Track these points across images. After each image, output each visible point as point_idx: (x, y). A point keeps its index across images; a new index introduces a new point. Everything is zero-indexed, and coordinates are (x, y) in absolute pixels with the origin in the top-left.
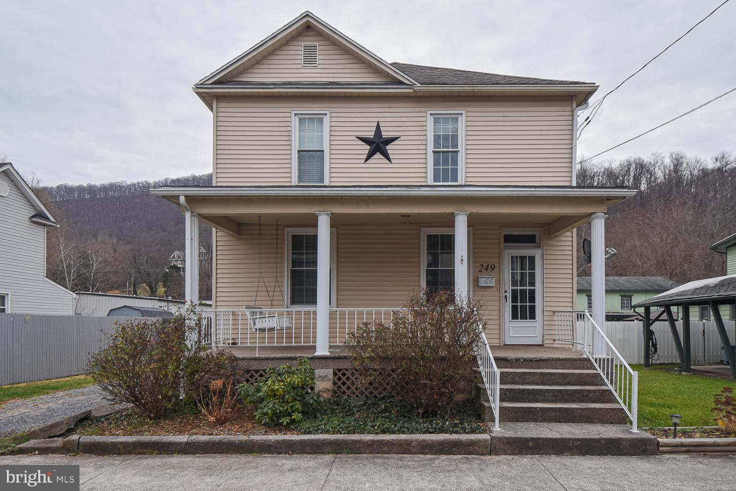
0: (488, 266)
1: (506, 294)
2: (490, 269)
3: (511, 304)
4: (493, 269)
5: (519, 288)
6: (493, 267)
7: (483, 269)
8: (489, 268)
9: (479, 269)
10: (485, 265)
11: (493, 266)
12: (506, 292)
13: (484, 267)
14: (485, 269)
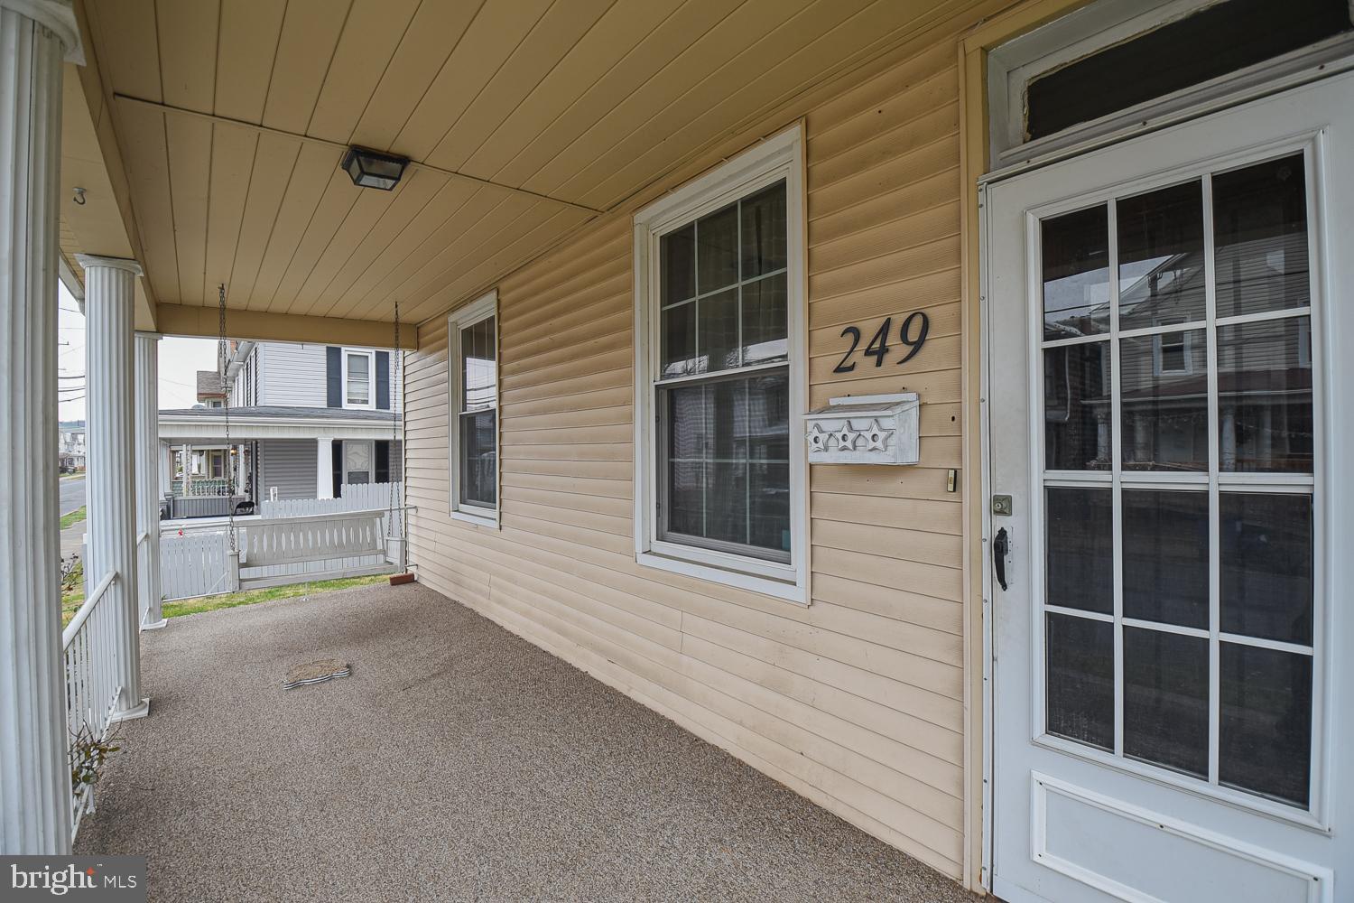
0: (884, 331)
1: (1001, 522)
2: (898, 349)
3: (1040, 607)
4: (918, 346)
5: (1117, 479)
6: (913, 335)
7: (858, 356)
8: (893, 339)
9: (836, 360)
10: (869, 328)
11: (918, 322)
12: (1002, 505)
13: (863, 346)
14: (868, 353)
